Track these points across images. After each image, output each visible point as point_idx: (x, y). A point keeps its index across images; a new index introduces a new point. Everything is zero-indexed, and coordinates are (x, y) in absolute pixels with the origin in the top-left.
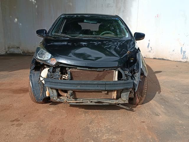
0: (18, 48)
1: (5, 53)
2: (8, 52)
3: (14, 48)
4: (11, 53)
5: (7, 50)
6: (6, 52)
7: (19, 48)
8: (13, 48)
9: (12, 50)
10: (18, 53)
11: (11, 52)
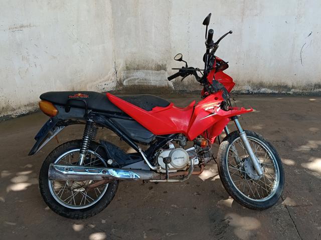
0: (161, 68)
1: (114, 85)
2: (125, 83)
3: (148, 69)
4: (135, 85)
5: (122, 74)
6: (120, 83)
7: (165, 69)
8: (144, 68)
9: (139, 77)
10: (158, 84)
11: (136, 82)
